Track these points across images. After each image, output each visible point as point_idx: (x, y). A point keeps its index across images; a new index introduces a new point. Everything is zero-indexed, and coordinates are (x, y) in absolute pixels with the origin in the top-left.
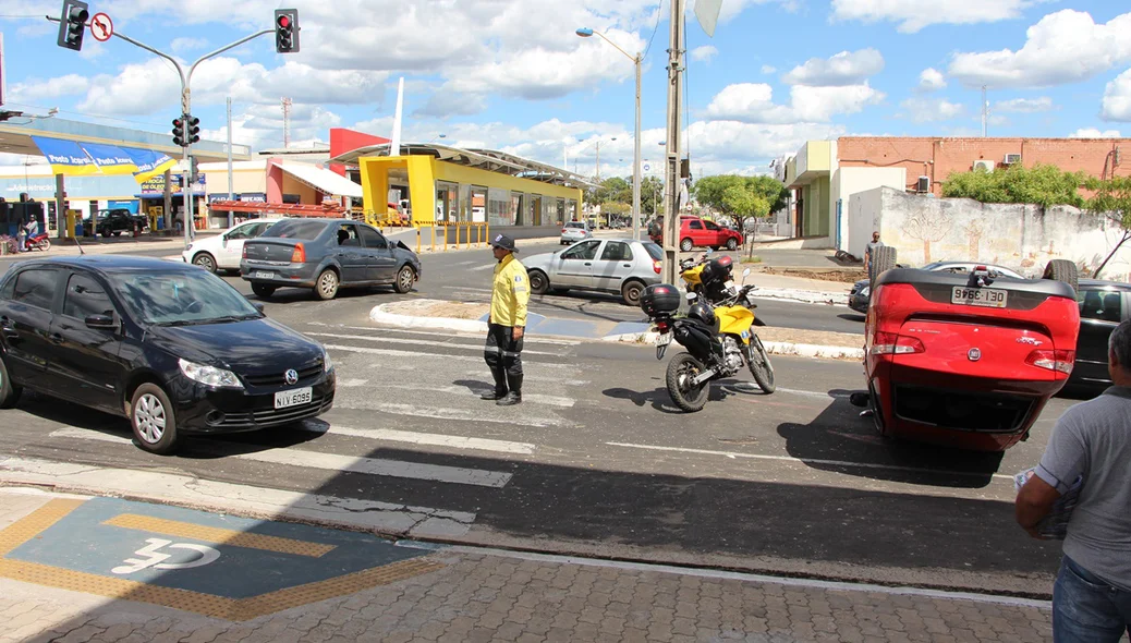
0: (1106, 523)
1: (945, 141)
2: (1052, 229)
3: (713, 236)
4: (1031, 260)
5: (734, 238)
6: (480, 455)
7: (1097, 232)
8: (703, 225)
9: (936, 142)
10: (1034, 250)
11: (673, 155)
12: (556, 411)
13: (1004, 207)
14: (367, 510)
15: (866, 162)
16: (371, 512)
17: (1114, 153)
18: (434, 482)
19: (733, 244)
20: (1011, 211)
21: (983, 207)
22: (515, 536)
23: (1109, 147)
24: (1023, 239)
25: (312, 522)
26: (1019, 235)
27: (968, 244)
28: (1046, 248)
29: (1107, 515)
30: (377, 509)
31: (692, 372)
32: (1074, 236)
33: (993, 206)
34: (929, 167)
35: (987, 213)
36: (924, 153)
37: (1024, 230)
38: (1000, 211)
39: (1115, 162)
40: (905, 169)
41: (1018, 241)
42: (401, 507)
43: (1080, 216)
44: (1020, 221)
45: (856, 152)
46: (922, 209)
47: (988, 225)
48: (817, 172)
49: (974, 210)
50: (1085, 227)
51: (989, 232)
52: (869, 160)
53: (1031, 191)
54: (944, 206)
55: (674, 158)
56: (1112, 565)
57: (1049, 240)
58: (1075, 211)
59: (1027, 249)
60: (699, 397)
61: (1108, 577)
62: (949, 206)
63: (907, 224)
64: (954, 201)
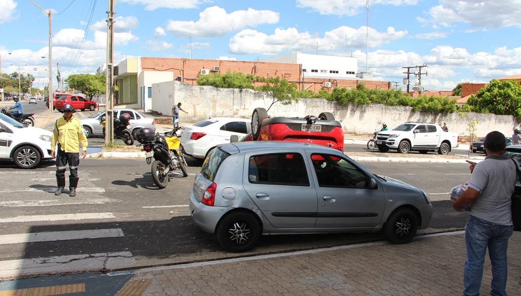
0: (490, 203)
1: (188, 60)
2: (245, 99)
3: (83, 104)
4: (237, 112)
5: (93, 105)
6: (92, 222)
7: (261, 100)
8: (78, 99)
9: (184, 61)
10: (238, 108)
11: (110, 64)
12: (100, 195)
13: (226, 90)
14: (71, 261)
15: (154, 69)
16: (73, 261)
17: (255, 68)
18: (87, 239)
19: (92, 108)
20: (229, 91)
21: (217, 90)
22: (161, 258)
23: (253, 65)
24: (233, 103)
25: (45, 274)
26: (232, 101)
27: (212, 106)
28: (243, 107)
29: (491, 200)
30: (76, 259)
31: (162, 169)
32: (253, 101)
33: (221, 89)
34: (182, 72)
35: (219, 92)
36: (180, 65)
37: (234, 99)
38: (224, 91)
39: (255, 71)
40: (173, 73)
41: (232, 104)
42: (88, 255)
43: (255, 94)
44: (232, 96)
45: (150, 64)
46: (192, 90)
47: (219, 98)
48: (131, 73)
49: (214, 91)
50: (257, 98)
51: (220, 100)
52: (155, 68)
53: (235, 82)
54: (201, 89)
55: (111, 66)
56: (493, 217)
57: (244, 103)
58: (253, 91)
59: (235, 107)
60: (165, 181)
61: (492, 221)
62: (204, 89)
63: (186, 97)
64: (205, 87)
